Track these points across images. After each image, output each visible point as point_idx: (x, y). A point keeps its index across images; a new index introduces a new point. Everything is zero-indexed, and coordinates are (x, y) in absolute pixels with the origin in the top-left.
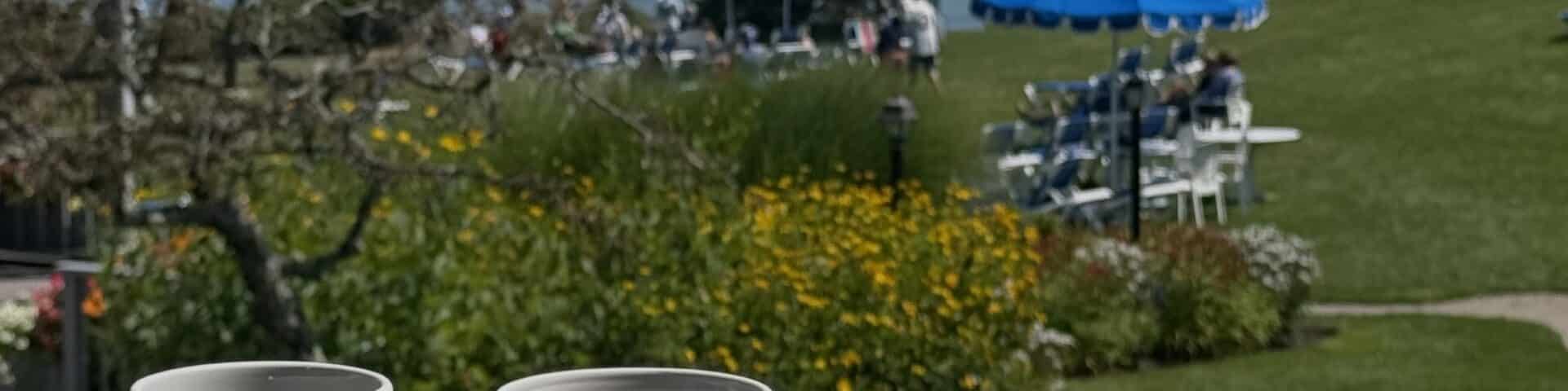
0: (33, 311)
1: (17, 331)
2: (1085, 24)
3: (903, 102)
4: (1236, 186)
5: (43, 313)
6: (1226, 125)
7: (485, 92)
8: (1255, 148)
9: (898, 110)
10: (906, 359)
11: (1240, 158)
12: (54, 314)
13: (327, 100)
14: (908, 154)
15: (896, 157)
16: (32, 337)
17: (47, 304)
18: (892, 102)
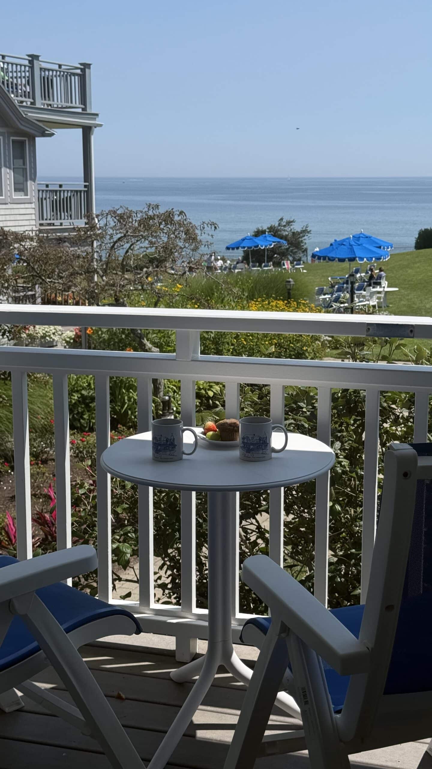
0: (74, 333)
1: (70, 338)
2: (342, 260)
3: (291, 280)
4: (381, 302)
5: (76, 333)
6: (381, 287)
7: (185, 275)
8: (386, 292)
9: (290, 282)
10: (289, 343)
11: (382, 295)
12: (79, 333)
13: (147, 278)
14: (292, 292)
15: (289, 294)
16: (74, 339)
17: (77, 331)
18: (288, 280)
